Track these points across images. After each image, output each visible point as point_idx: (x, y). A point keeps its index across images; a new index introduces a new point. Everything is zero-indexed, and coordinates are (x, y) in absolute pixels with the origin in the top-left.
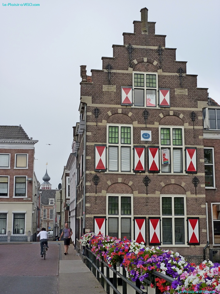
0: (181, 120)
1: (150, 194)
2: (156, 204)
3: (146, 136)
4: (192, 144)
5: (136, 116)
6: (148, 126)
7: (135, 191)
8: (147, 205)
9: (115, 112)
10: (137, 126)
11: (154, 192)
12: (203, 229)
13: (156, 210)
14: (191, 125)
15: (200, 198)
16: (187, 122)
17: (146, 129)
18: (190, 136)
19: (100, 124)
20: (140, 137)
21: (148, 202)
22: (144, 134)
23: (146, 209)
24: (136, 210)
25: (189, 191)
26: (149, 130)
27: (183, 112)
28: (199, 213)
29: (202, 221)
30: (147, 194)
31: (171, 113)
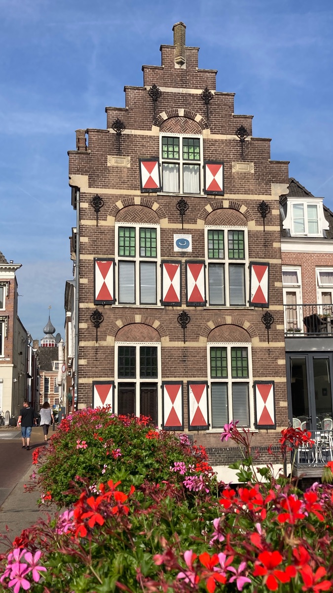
0: (242, 216)
1: (189, 341)
2: (201, 358)
3: (183, 243)
4: (261, 256)
5: (165, 210)
6: (186, 226)
7: (163, 336)
8: (185, 361)
9: (129, 203)
10: (168, 227)
11: (196, 339)
12: (281, 401)
13: (201, 370)
14: (259, 225)
15: (276, 348)
16: (253, 220)
17: (183, 231)
18: (258, 243)
19: (102, 223)
20: (173, 246)
21: (186, 356)
22: (178, 241)
23: (182, 368)
24: (166, 370)
25: (257, 336)
26: (187, 234)
27: (246, 203)
28: (274, 374)
29: (280, 387)
30: (185, 341)
31: (226, 204)
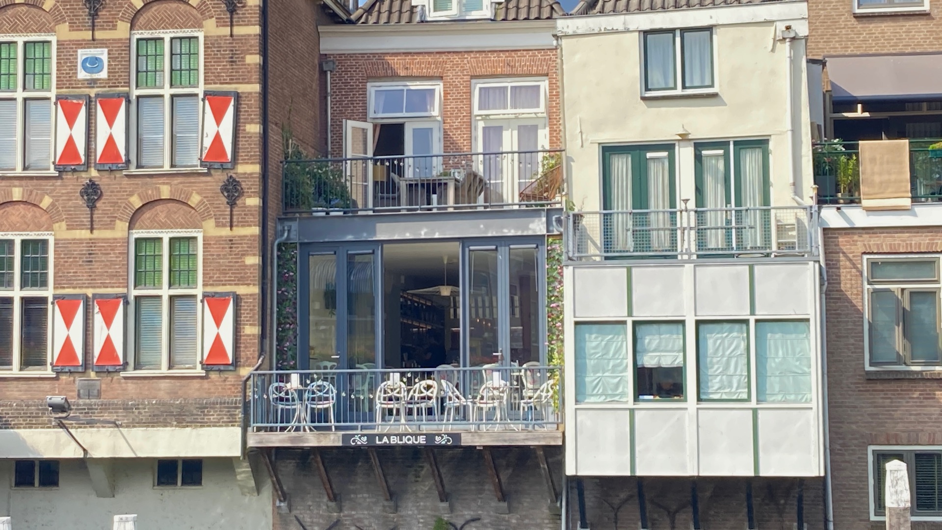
0: (195, 12)
1: (99, 229)
2: (117, 257)
3: (93, 63)
4: (224, 80)
5: (64, 9)
6: (99, 35)
7: (57, 222)
8: (91, 261)
9: (6, 1)
10: (67, 39)
11: (110, 226)
12: (247, 325)
13: (116, 276)
14: (223, 26)
15: (242, 237)
16: (213, 17)
18: (220, 58)
20: (76, 69)
21: (93, 254)
23: (86, 272)
24: (61, 276)
25: (212, 218)
26: (100, 47)
28: (238, 280)
29: (247, 302)
30: (92, 230)
